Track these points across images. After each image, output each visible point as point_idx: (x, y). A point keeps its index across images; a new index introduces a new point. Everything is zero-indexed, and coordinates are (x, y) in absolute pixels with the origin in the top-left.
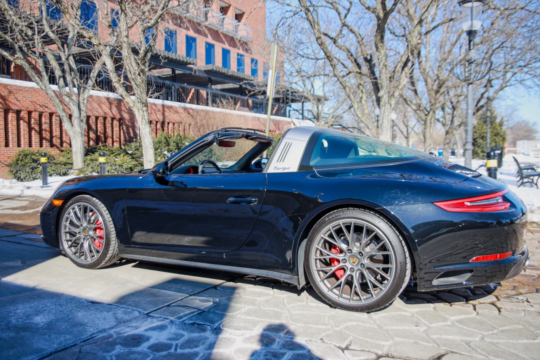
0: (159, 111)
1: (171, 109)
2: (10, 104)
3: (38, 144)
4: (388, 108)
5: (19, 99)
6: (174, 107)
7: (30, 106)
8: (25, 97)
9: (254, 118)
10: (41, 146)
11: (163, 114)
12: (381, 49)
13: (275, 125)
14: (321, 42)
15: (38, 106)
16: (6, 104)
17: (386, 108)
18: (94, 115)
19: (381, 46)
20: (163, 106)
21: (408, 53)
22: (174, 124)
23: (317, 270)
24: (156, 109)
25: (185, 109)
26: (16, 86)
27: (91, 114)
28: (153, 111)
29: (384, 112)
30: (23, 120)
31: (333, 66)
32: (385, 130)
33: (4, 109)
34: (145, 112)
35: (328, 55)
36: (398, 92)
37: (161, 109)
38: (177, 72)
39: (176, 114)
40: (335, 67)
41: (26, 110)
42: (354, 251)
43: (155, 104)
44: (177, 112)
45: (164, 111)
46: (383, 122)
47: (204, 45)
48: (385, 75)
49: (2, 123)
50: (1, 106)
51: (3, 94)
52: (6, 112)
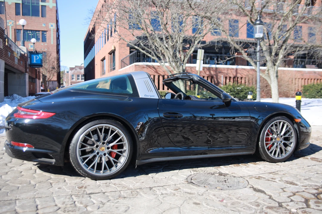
2: (160, 73)
11: (236, 73)
20: (237, 69)
49: (157, 81)
50: (157, 74)
51: (158, 69)
52: (159, 77)
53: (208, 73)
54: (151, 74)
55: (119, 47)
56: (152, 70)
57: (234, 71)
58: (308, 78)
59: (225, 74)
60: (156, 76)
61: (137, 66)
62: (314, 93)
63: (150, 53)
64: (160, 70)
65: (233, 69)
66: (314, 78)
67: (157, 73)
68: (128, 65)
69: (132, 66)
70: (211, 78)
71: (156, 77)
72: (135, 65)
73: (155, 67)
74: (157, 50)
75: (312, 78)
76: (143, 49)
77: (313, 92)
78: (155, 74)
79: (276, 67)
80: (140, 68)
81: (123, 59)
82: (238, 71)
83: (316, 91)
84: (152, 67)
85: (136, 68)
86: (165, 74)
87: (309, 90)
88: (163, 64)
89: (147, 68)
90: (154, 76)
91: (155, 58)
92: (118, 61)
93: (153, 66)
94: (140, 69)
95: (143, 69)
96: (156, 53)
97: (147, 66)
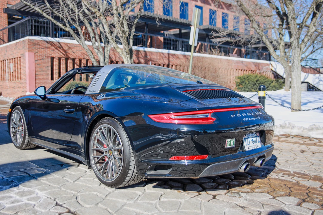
0: (166, 57)
1: (174, 56)
2: (69, 55)
3: (85, 79)
4: (297, 51)
5: (74, 52)
6: (177, 55)
7: (80, 55)
8: (78, 50)
9: (238, 62)
11: (169, 60)
12: (289, 6)
13: (256, 66)
14: (240, 4)
15: (86, 56)
16: (66, 55)
17: (296, 51)
18: (121, 61)
19: (289, 3)
20: (169, 54)
21: (313, 7)
22: (176, 66)
23: (93, 157)
24: (164, 56)
25: (185, 56)
26: (73, 44)
27: (119, 60)
28: (161, 58)
29: (295, 55)
30: (77, 64)
31: (252, 21)
32: (296, 68)
33: (66, 58)
34: (128, 58)
35: (247, 13)
36: (307, 38)
37: (167, 56)
38: (183, 31)
39: (178, 60)
40: (253, 22)
41: (78, 58)
42: (110, 146)
43: (163, 53)
44: (178, 58)
45: (169, 57)
46: (294, 62)
47: (208, 11)
48: (294, 25)
49: (64, 66)
50: (64, 56)
52: (67, 60)
58: (237, 68)
60: (62, 59)
62: (250, 86)
66: (241, 69)
68: (6, 43)
69: (23, 41)
71: (63, 61)
72: (29, 39)
73: (62, 45)
75: (239, 69)
77: (249, 84)
78: (62, 56)
83: (252, 83)
85: (31, 44)
86: (76, 56)
87: (245, 82)
90: (60, 59)
93: (59, 43)
97: (48, 42)
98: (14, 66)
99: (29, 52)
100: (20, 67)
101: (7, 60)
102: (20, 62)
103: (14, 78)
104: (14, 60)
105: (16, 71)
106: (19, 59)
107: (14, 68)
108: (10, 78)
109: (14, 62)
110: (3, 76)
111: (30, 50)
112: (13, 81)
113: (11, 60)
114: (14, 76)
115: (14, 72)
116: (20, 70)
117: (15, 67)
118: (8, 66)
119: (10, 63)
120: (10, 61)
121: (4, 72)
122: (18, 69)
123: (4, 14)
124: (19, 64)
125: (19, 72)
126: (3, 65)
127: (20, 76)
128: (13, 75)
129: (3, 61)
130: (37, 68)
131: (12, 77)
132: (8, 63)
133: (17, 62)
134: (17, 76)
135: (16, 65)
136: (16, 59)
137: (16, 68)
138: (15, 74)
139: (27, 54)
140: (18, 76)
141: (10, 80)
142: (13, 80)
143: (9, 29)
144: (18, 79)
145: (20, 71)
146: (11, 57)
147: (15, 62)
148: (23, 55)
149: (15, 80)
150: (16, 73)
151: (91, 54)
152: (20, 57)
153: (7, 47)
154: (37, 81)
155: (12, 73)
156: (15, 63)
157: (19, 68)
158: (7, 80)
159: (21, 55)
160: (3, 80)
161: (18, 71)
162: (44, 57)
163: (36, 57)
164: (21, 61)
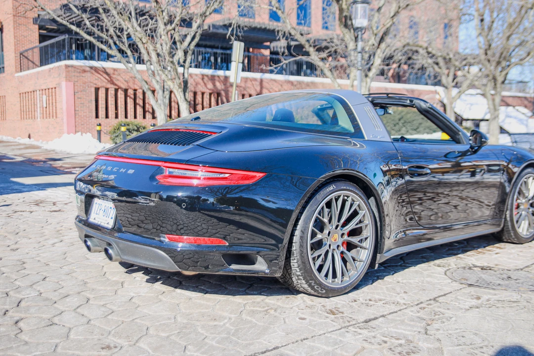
2: (119, 84)
3: (142, 116)
5: (126, 80)
7: (135, 85)
10: (144, 117)
25: (289, 82)
30: (130, 97)
33: (115, 89)
41: (132, 88)
49: (113, 99)
50: (112, 86)
51: (114, 76)
52: (116, 91)
53: (210, 86)
54: (99, 84)
55: (14, 24)
56: (102, 78)
57: (258, 83)
59: (241, 89)
60: (110, 89)
61: (70, 69)
63: (106, 43)
64: (119, 78)
65: (255, 80)
67: (113, 83)
69: (59, 67)
70: (216, 95)
71: (111, 92)
72: (66, 65)
73: (108, 71)
74: (119, 37)
76: (90, 34)
78: (109, 86)
79: (368, 80)
80: (77, 72)
81: (27, 51)
82: (265, 84)
84: (103, 72)
85: (69, 72)
86: (128, 86)
88: (130, 65)
89: (92, 73)
90: (107, 90)
91: (114, 52)
92: (13, 55)
93: (104, 68)
94: (76, 74)
95: (84, 75)
96: (117, 42)
97: (91, 68)
98: (47, 99)
99: (66, 81)
100: (56, 101)
101: (38, 91)
102: (55, 94)
103: (48, 115)
104: (47, 90)
105: (51, 105)
106: (54, 90)
107: (48, 102)
108: (43, 115)
109: (47, 94)
110: (33, 112)
111: (68, 79)
112: (46, 120)
113: (44, 91)
114: (48, 112)
115: (48, 107)
116: (56, 104)
117: (49, 100)
118: (40, 99)
119: (42, 94)
120: (42, 92)
121: (34, 106)
122: (52, 103)
123: (34, 25)
124: (54, 96)
125: (54, 107)
126: (34, 97)
127: (56, 113)
128: (46, 111)
129: (34, 92)
130: (76, 102)
131: (45, 114)
132: (40, 95)
133: (52, 94)
134: (51, 112)
135: (51, 97)
136: (50, 90)
137: (51, 102)
138: (49, 110)
139: (64, 84)
140: (53, 113)
141: (43, 118)
142: (46, 118)
143: (41, 49)
144: (53, 116)
145: (56, 106)
146: (44, 87)
147: (49, 93)
148: (59, 84)
149: (50, 118)
150: (51, 108)
151: (146, 84)
152: (55, 88)
153: (38, 73)
154: (77, 119)
155: (45, 109)
156: (49, 95)
157: (54, 101)
158: (39, 118)
159: (56, 84)
160: (33, 118)
161: (52, 106)
162: (85, 88)
163: (76, 87)
164: (57, 92)
